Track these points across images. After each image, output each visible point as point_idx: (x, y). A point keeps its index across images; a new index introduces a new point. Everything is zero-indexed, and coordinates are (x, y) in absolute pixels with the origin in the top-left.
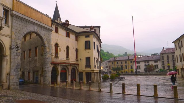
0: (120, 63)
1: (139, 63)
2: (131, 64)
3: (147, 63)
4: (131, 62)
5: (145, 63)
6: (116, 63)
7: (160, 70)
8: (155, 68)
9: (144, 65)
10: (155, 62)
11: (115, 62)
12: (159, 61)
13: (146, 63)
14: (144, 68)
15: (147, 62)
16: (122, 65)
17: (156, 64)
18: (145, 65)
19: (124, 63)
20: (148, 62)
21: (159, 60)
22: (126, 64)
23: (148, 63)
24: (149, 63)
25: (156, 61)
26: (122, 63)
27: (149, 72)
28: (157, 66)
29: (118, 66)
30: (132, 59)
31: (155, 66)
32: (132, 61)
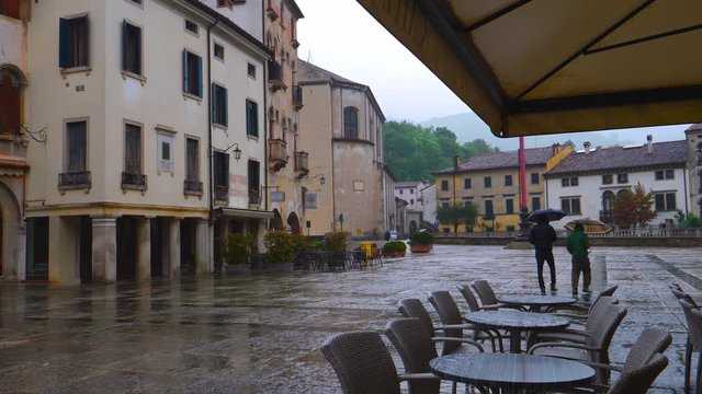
0: (478, 181)
1: (575, 183)
2: (534, 188)
3: (615, 183)
4: (535, 180)
5: (607, 180)
6: (460, 182)
7: (681, 219)
8: (660, 207)
9: (600, 193)
10: (659, 177)
11: (457, 180)
12: (678, 173)
13: (611, 182)
14: (601, 208)
15: (615, 177)
16: (488, 192)
17: (664, 185)
18: (607, 195)
19: (498, 180)
20: (623, 179)
21: (683, 165)
22: (508, 190)
23: (619, 182)
24: (626, 181)
25: (663, 170)
26: (488, 183)
27: (625, 227)
28: (671, 196)
29: (472, 198)
30: (541, 161)
31: (659, 197)
32: (541, 172)
